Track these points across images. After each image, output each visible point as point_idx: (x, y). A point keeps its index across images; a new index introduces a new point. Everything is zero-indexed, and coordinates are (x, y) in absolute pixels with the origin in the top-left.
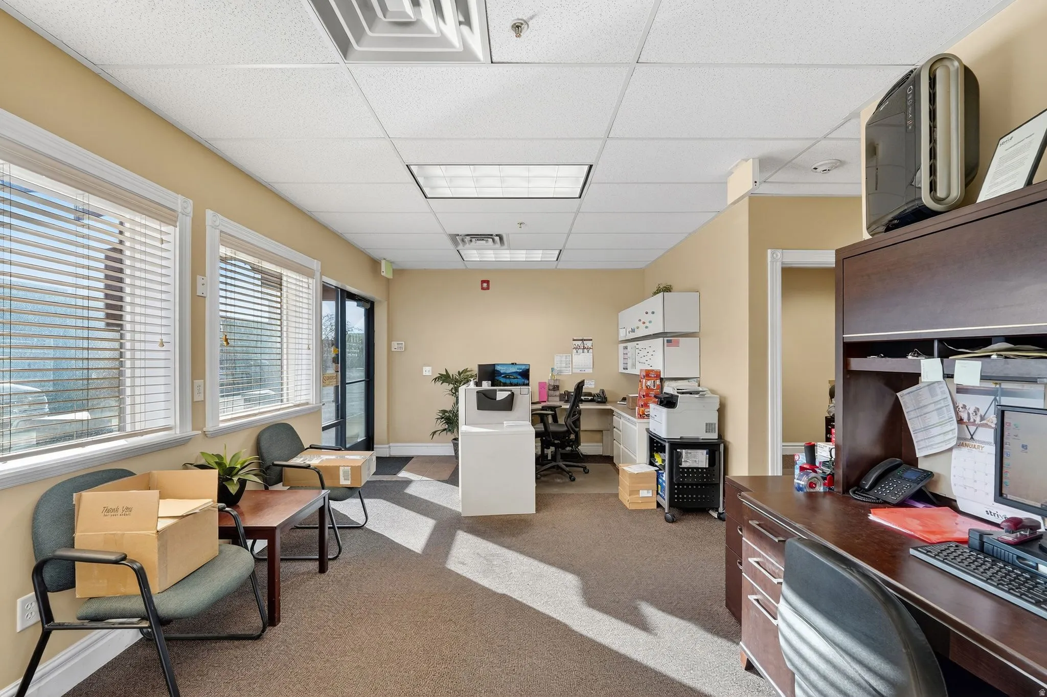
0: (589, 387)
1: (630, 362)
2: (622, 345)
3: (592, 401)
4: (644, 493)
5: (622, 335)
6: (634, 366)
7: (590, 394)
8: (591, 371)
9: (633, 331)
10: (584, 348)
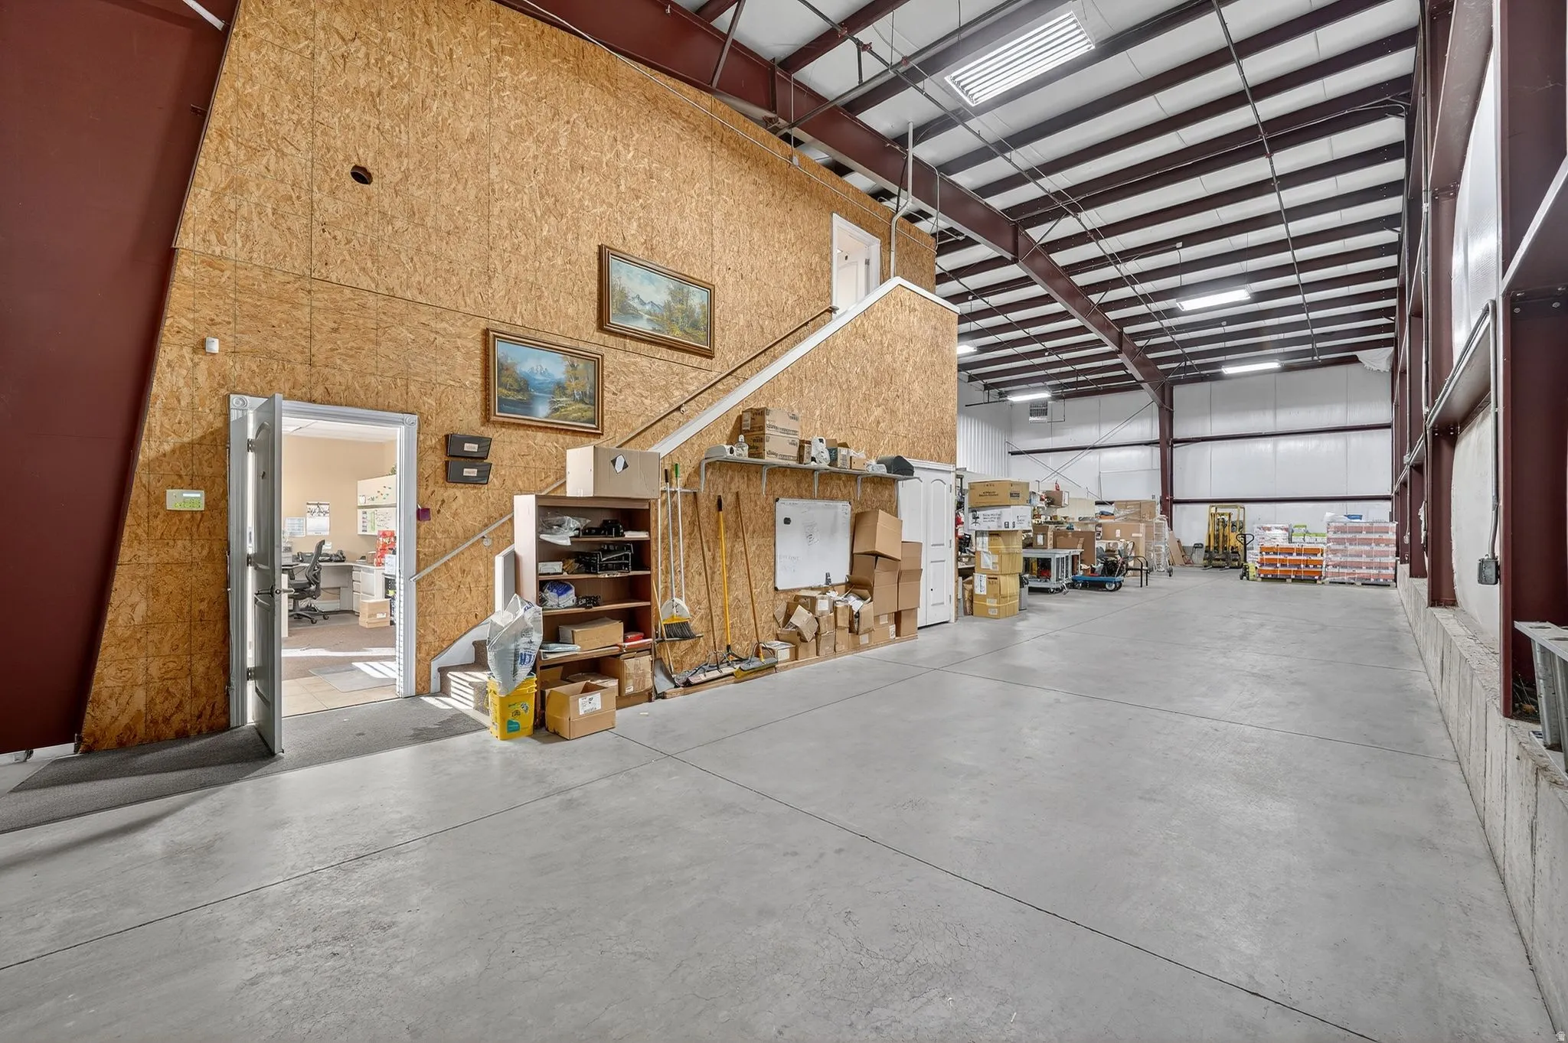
0: (327, 548)
1: (369, 525)
2: (360, 511)
3: (330, 560)
4: (379, 616)
5: (361, 501)
6: (373, 528)
7: (327, 555)
8: (328, 533)
9: (373, 499)
10: (320, 512)
